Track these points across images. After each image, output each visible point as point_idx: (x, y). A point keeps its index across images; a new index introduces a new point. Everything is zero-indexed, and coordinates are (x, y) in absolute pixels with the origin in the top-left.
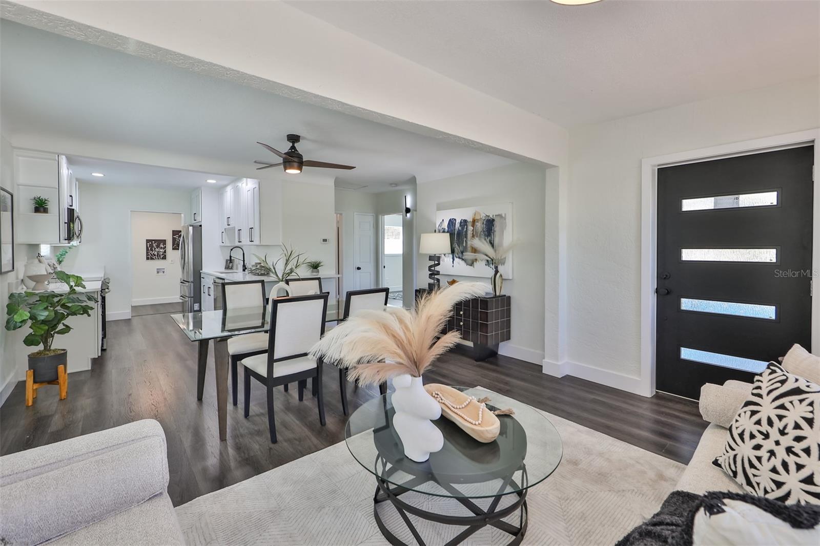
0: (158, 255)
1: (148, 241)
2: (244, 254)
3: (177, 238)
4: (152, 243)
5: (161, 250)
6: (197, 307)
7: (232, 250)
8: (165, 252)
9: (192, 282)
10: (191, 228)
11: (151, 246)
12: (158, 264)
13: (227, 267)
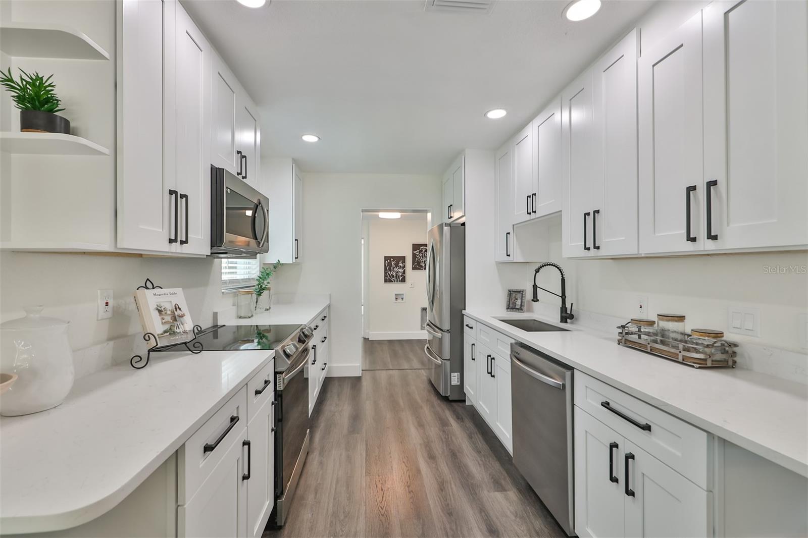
0: (396, 276)
1: (386, 258)
2: (563, 280)
3: (417, 254)
4: (390, 260)
5: (400, 270)
6: (456, 380)
7: (537, 271)
8: (404, 271)
9: (448, 331)
10: (446, 229)
11: (390, 264)
12: (396, 287)
13: (511, 305)
